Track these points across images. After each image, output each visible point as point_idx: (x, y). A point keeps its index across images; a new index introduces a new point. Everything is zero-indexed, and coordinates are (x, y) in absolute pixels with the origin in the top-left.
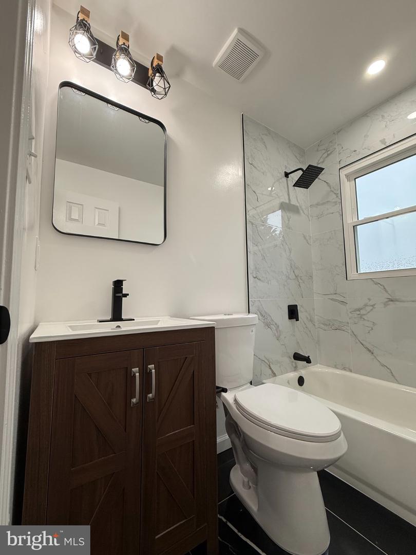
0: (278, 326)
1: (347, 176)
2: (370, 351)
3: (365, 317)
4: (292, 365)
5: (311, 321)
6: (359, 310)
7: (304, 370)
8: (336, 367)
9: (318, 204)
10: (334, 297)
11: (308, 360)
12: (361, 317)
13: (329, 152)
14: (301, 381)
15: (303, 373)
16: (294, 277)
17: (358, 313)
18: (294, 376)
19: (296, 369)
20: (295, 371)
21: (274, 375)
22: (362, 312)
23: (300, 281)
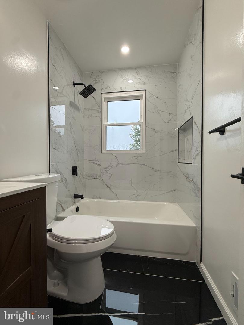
0: (66, 180)
1: (104, 98)
2: (109, 187)
3: (108, 172)
5: (82, 175)
6: (106, 168)
8: (93, 198)
9: (89, 109)
10: (94, 162)
11: (82, 197)
12: (106, 171)
13: (97, 81)
14: (77, 209)
15: (78, 204)
16: (76, 150)
18: (74, 207)
23: (78, 153)
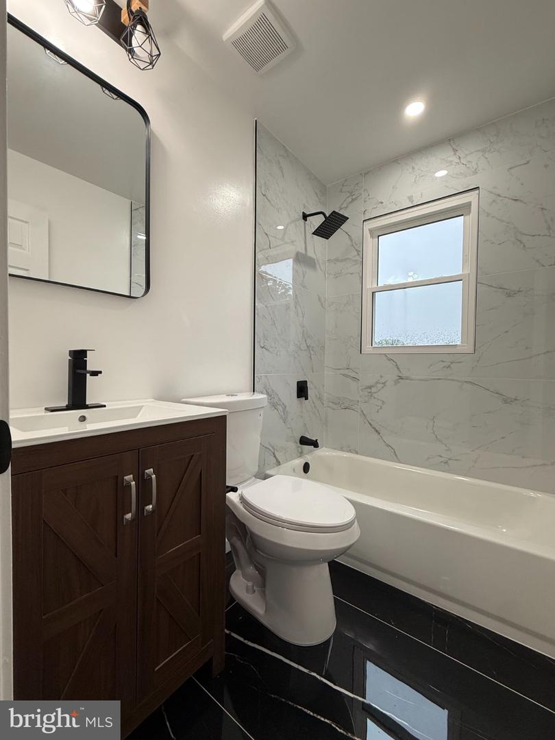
0: (285, 407)
1: (371, 231)
2: (377, 431)
3: (375, 395)
4: (298, 450)
5: (320, 399)
6: (370, 387)
7: (311, 455)
8: (342, 449)
9: (337, 260)
10: (346, 372)
11: (315, 444)
12: (371, 395)
13: (354, 197)
14: (306, 468)
15: (308, 458)
16: (306, 348)
17: (369, 390)
18: (299, 462)
19: (301, 454)
20: (300, 456)
21: (279, 463)
22: (374, 390)
23: (312, 353)
